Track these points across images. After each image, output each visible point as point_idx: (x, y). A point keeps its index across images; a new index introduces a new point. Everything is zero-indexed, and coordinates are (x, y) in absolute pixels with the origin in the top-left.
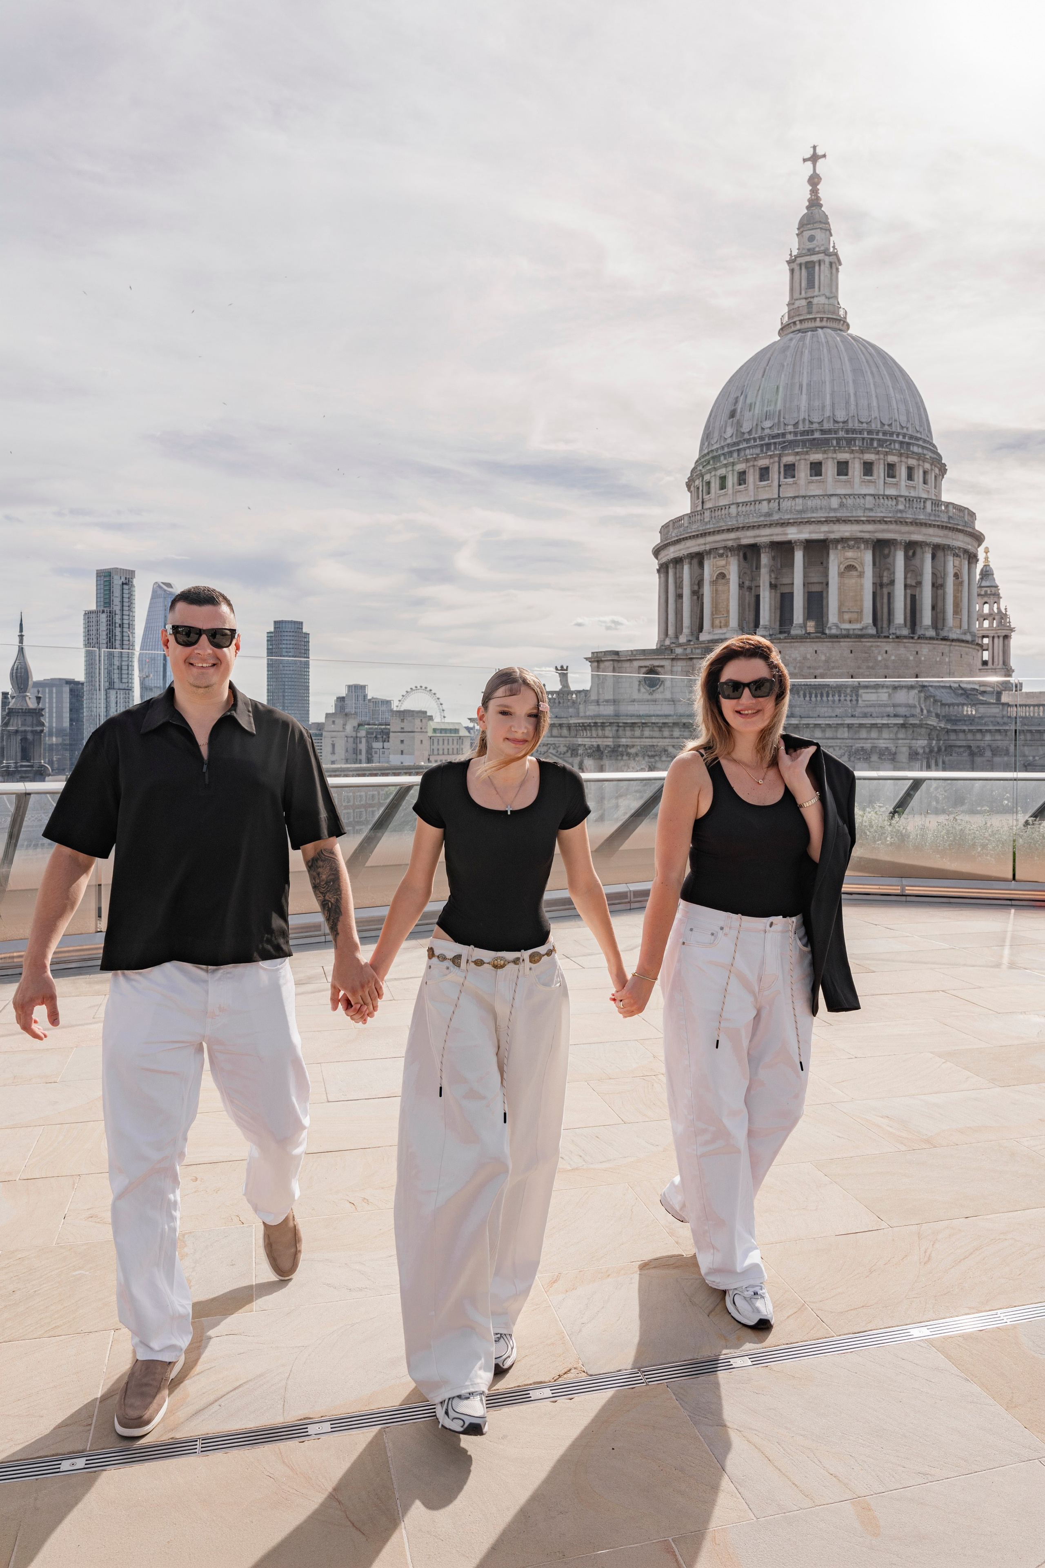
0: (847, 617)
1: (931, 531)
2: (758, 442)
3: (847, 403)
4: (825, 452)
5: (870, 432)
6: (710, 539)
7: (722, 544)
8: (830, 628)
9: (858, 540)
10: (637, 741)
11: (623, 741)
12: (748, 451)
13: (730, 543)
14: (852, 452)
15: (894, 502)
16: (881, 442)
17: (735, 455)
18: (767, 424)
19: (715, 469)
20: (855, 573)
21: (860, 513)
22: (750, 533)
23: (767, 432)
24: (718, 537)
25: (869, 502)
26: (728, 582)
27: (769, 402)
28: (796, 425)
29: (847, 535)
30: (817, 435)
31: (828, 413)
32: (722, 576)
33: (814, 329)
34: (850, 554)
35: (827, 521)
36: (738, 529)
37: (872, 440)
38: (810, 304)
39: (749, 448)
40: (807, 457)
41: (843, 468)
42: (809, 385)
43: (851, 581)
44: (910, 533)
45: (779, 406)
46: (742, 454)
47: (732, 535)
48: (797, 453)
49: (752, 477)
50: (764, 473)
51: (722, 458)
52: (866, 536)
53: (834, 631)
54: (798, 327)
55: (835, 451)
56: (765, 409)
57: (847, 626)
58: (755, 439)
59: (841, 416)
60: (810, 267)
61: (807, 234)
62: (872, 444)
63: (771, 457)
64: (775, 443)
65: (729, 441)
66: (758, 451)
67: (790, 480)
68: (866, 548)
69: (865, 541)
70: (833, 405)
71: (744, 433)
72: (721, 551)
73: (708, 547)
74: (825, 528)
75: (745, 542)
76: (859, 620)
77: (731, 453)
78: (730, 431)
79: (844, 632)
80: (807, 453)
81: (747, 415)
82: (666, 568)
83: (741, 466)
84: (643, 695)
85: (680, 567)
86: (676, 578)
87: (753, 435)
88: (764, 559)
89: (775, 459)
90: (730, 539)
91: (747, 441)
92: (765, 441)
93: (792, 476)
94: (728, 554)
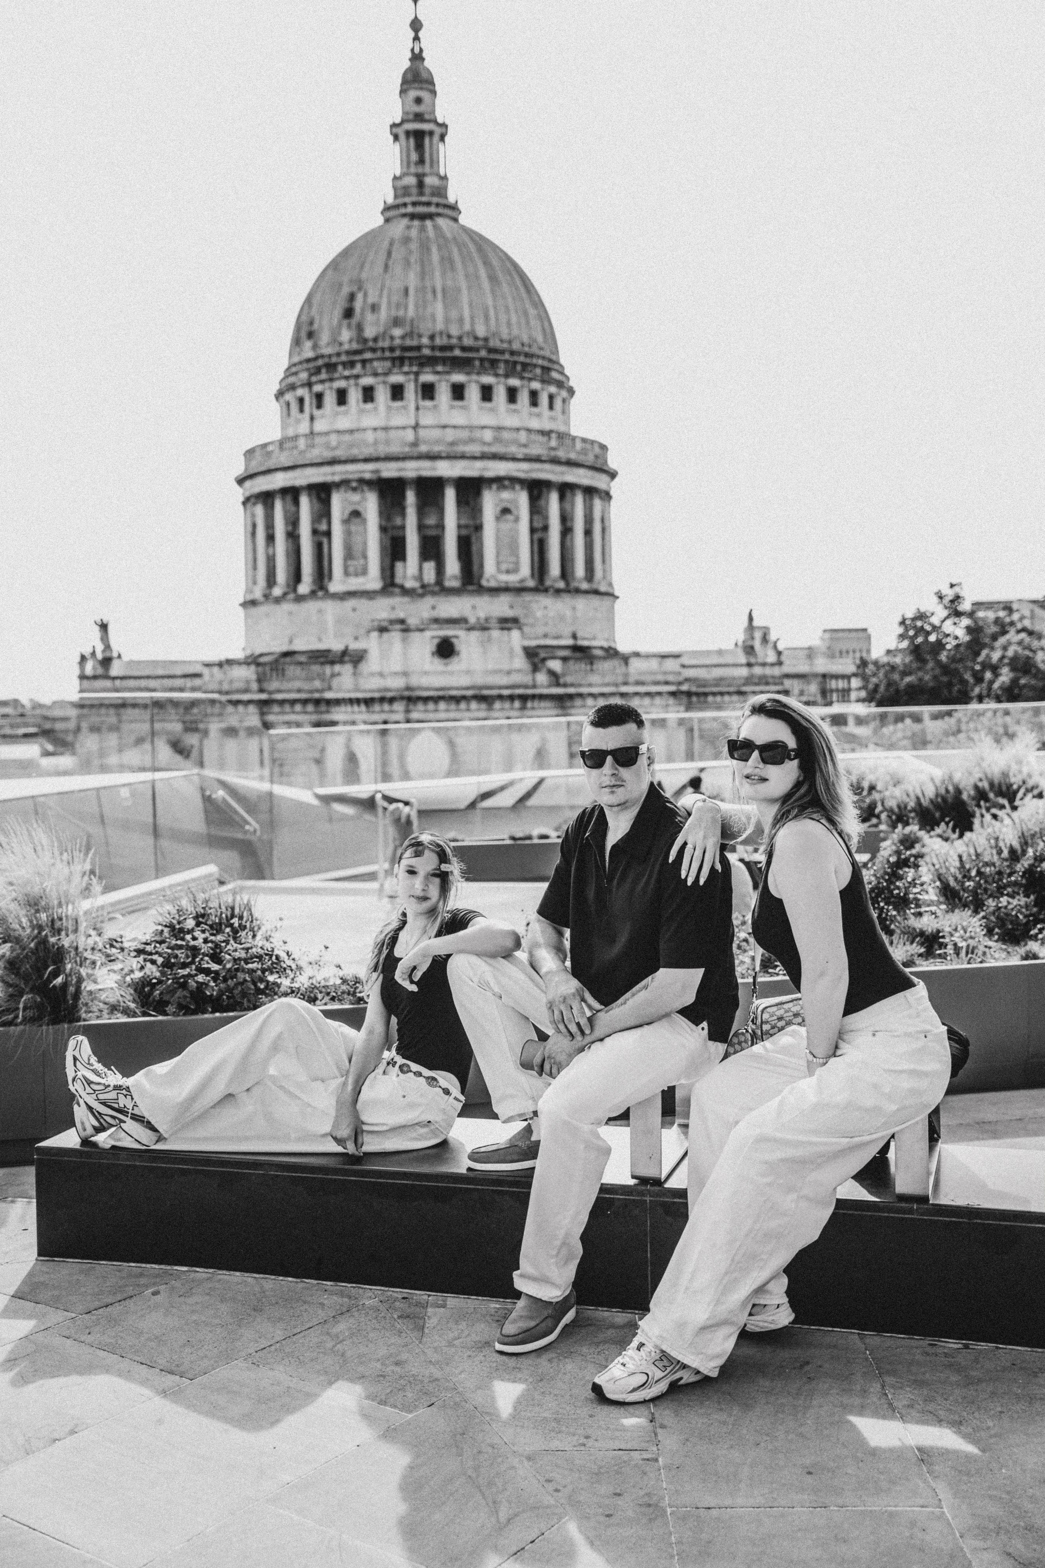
0: (504, 567)
1: (581, 471)
2: (387, 354)
3: (487, 317)
4: (468, 374)
5: (512, 353)
6: (338, 468)
7: (356, 476)
8: (488, 581)
9: (515, 480)
11: (414, 716)
12: (375, 364)
13: (367, 476)
14: (497, 375)
15: (545, 439)
16: (525, 366)
17: (359, 366)
18: (397, 332)
19: (331, 380)
20: (509, 517)
21: (513, 449)
22: (393, 465)
23: (398, 342)
24: (351, 467)
25: (523, 436)
26: (364, 521)
27: (398, 306)
28: (432, 337)
29: (502, 473)
30: (457, 353)
31: (467, 327)
32: (356, 514)
33: (430, 216)
34: (506, 495)
35: (484, 457)
36: (377, 459)
37: (515, 363)
38: (421, 185)
39: (377, 359)
40: (447, 377)
41: (487, 393)
42: (444, 290)
43: (505, 526)
44: (563, 473)
45: (411, 312)
46: (368, 366)
47: (370, 466)
48: (438, 373)
49: (382, 395)
50: (397, 392)
51: (340, 368)
52: (522, 475)
53: (493, 584)
54: (410, 209)
55: (478, 374)
56: (394, 314)
57: (504, 578)
58: (384, 350)
59: (481, 331)
60: (419, 136)
61: (413, 94)
62: (514, 367)
63: (407, 373)
64: (410, 358)
65: (346, 347)
66: (388, 364)
67: (428, 403)
68: (522, 489)
69: (522, 482)
70: (472, 318)
71: (368, 341)
72: (354, 484)
73: (337, 478)
74: (479, 464)
75: (386, 474)
76: (516, 570)
77: (352, 364)
78: (346, 335)
79: (503, 585)
80: (448, 373)
81: (370, 317)
82: (266, 498)
83: (367, 381)
84: (438, 664)
85: (289, 498)
86: (286, 512)
87: (380, 344)
88: (411, 497)
89: (412, 377)
90: (367, 470)
91: (374, 350)
92: (397, 353)
93: (432, 398)
94: (365, 488)
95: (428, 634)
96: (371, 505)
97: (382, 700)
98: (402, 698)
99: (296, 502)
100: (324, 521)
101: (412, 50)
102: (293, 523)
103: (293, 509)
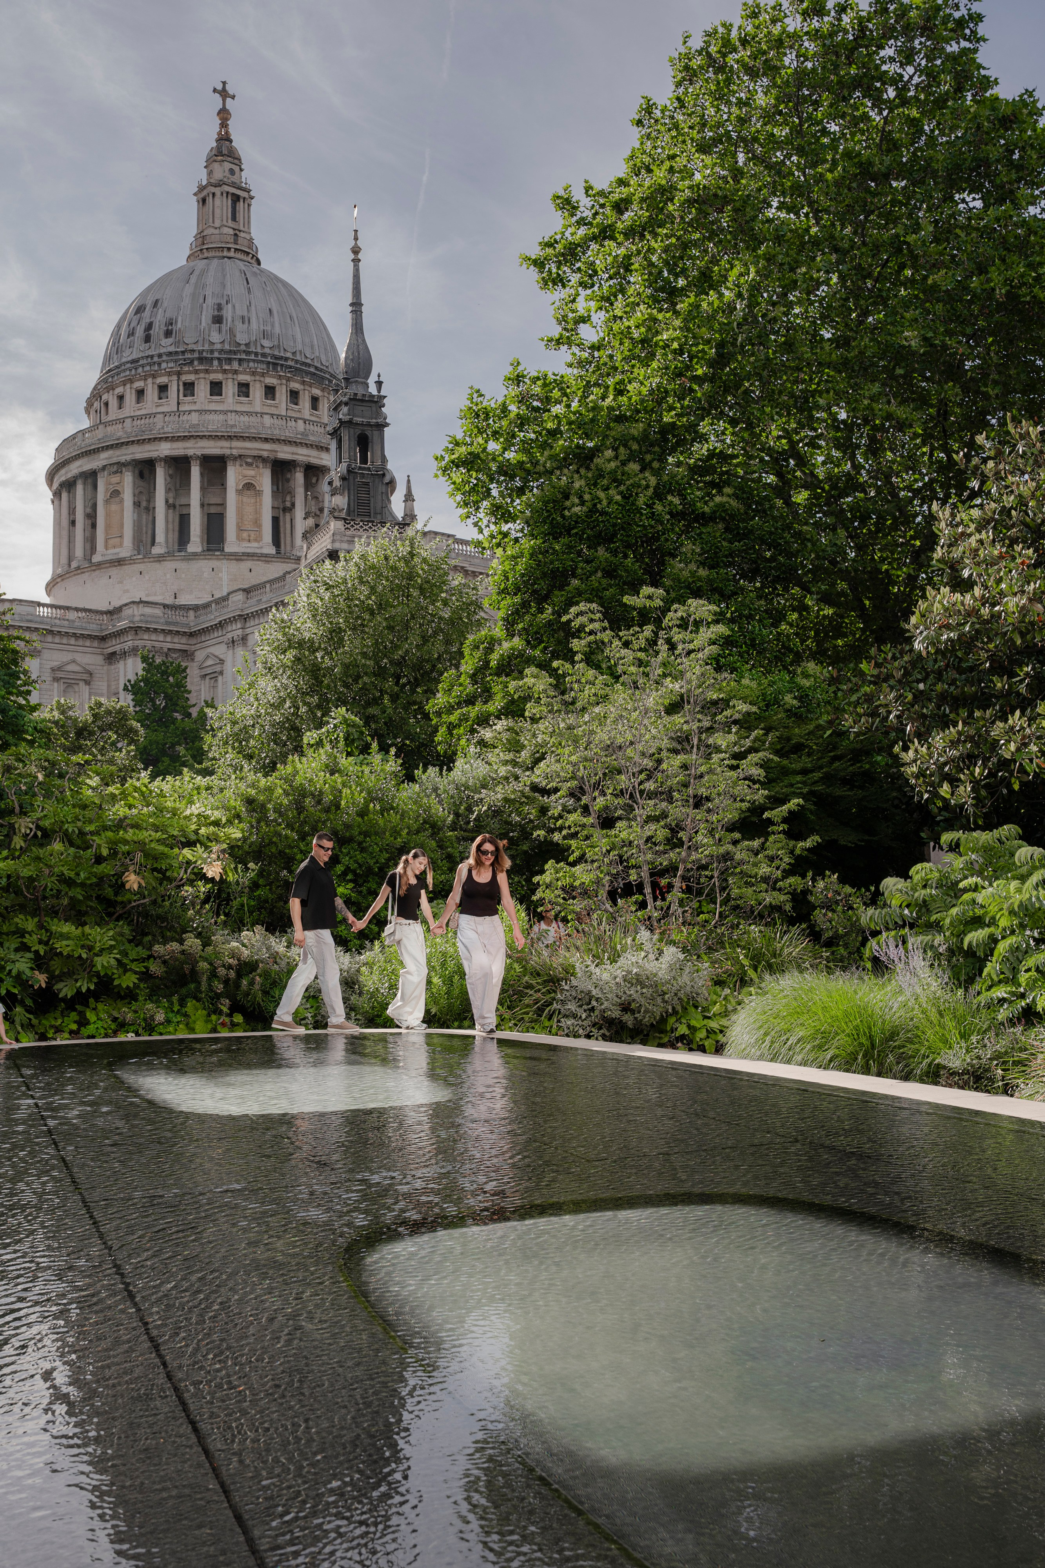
2: (260, 358)
3: (326, 350)
4: (321, 389)
6: (236, 444)
7: (255, 453)
12: (251, 364)
13: (265, 454)
18: (266, 343)
19: (205, 372)
22: (287, 448)
23: (268, 351)
24: (248, 444)
26: (259, 493)
27: (265, 322)
28: (294, 353)
31: (317, 353)
32: (249, 486)
39: (254, 361)
42: (298, 319)
45: (276, 330)
47: (267, 446)
48: (301, 383)
49: (257, 392)
50: (270, 392)
56: (262, 328)
58: (256, 354)
59: (323, 359)
63: (279, 378)
65: (218, 346)
66: (264, 366)
67: (294, 407)
70: (319, 347)
71: (239, 344)
72: (249, 460)
73: (235, 452)
75: (282, 456)
77: (229, 361)
78: (217, 337)
80: (311, 385)
81: (240, 326)
83: (243, 378)
86: (168, 481)
87: (253, 349)
89: (284, 382)
90: (266, 450)
91: (248, 353)
92: (269, 359)
93: (297, 403)
94: (261, 465)
96: (265, 480)
99: (185, 472)
100: (217, 493)
101: (219, 133)
102: (179, 494)
103: (180, 477)
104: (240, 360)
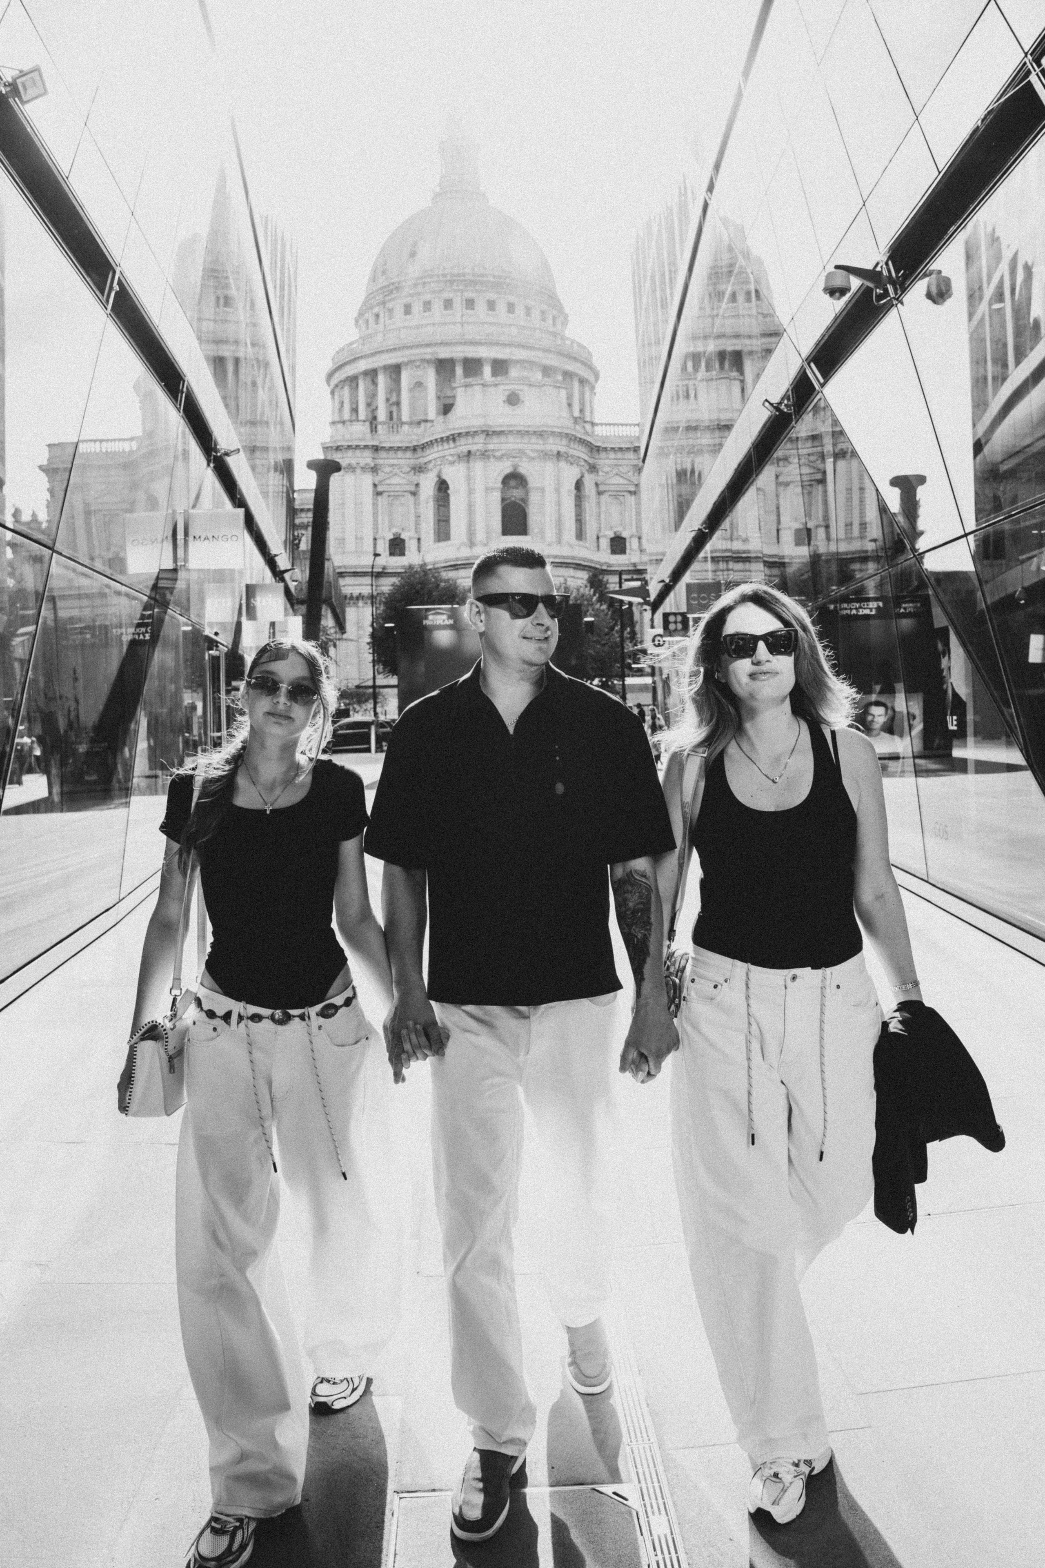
1: (578, 365)
2: (442, 279)
3: (510, 259)
4: (498, 293)
6: (406, 352)
7: (421, 357)
9: (532, 363)
10: (503, 447)
11: (490, 447)
12: (433, 285)
13: (428, 357)
14: (517, 296)
15: (552, 338)
16: (537, 292)
17: (420, 286)
18: (448, 265)
19: (400, 298)
21: (532, 342)
22: (447, 349)
23: (448, 271)
24: (416, 351)
25: (537, 334)
26: (426, 388)
27: (449, 248)
28: (473, 268)
29: (525, 358)
30: (491, 279)
31: (497, 263)
32: (419, 384)
33: (468, 199)
35: (509, 345)
36: (435, 345)
37: (531, 289)
38: (461, 180)
39: (434, 282)
40: (484, 295)
41: (511, 307)
42: (481, 240)
44: (565, 363)
45: (458, 252)
46: (427, 286)
47: (429, 350)
48: (477, 291)
49: (437, 306)
50: (448, 304)
51: (407, 289)
54: (453, 194)
55: (505, 294)
58: (438, 276)
59: (506, 267)
60: (459, 149)
62: (530, 292)
63: (455, 291)
64: (458, 281)
65: (411, 276)
66: (442, 285)
67: (470, 312)
68: (537, 369)
69: (537, 365)
70: (500, 259)
71: (426, 270)
72: (418, 364)
73: (406, 360)
74: (507, 350)
75: (441, 356)
77: (418, 285)
78: (411, 268)
80: (484, 292)
82: (353, 380)
83: (428, 297)
84: (508, 409)
85: (369, 379)
86: (366, 389)
87: (436, 273)
88: (459, 371)
89: (459, 294)
90: (429, 353)
91: (431, 276)
92: (448, 278)
93: (473, 309)
94: (427, 366)
95: (501, 387)
96: (430, 377)
97: (467, 433)
98: (483, 431)
99: (375, 383)
100: (394, 394)
102: (372, 396)
103: (372, 387)
104: (424, 283)
